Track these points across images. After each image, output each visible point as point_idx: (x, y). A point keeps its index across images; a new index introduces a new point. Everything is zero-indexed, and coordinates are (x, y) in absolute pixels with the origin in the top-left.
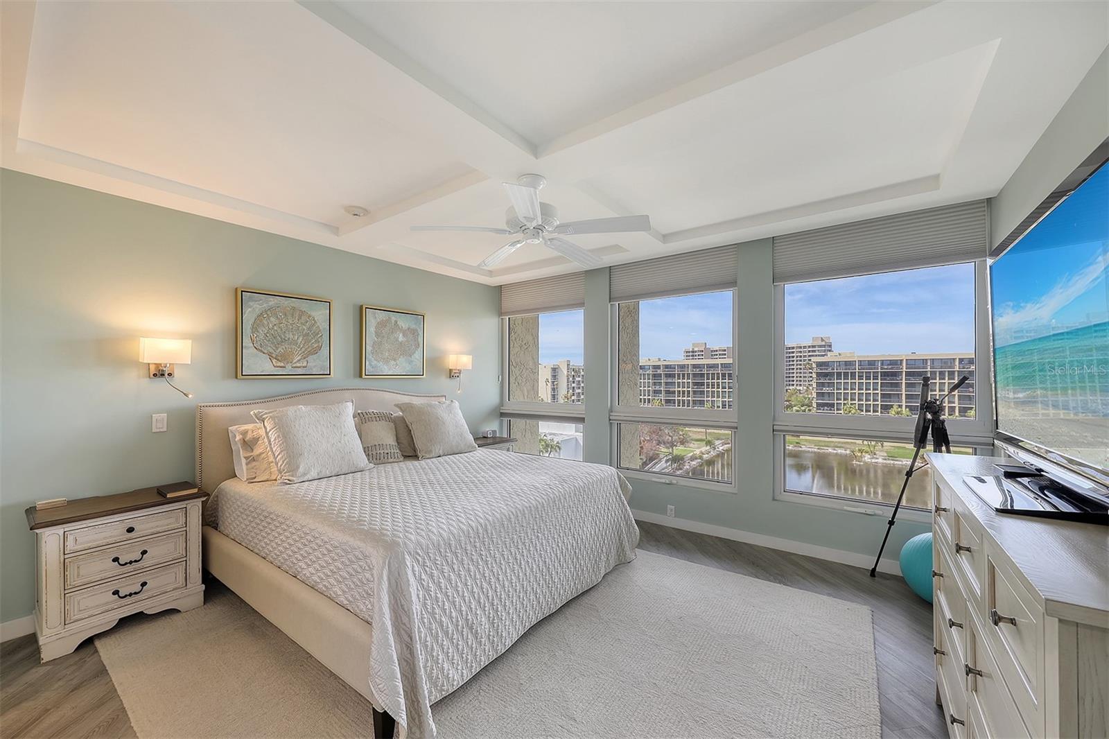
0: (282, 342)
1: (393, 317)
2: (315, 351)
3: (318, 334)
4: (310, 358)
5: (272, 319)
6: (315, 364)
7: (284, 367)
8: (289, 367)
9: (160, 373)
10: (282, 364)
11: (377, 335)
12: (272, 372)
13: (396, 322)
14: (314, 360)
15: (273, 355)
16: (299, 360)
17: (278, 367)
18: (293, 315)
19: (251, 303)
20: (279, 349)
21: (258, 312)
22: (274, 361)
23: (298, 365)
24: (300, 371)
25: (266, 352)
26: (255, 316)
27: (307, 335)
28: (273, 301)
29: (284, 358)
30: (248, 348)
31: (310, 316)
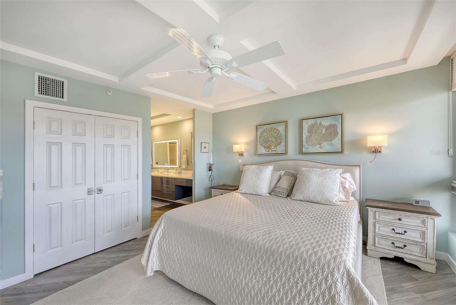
0: (268, 141)
1: (319, 121)
2: (280, 144)
3: (280, 136)
4: (278, 147)
5: (265, 134)
6: (280, 149)
7: (269, 151)
8: (270, 151)
9: (241, 155)
10: (268, 150)
11: (309, 132)
12: (265, 153)
13: (320, 123)
14: (279, 147)
15: (265, 147)
16: (274, 148)
17: (267, 151)
18: (271, 130)
19: (259, 130)
20: (268, 144)
21: (261, 132)
22: (266, 149)
23: (273, 150)
24: (274, 152)
25: (263, 146)
26: (260, 133)
27: (276, 137)
28: (265, 127)
29: (269, 147)
30: (258, 145)
31: (277, 130)
